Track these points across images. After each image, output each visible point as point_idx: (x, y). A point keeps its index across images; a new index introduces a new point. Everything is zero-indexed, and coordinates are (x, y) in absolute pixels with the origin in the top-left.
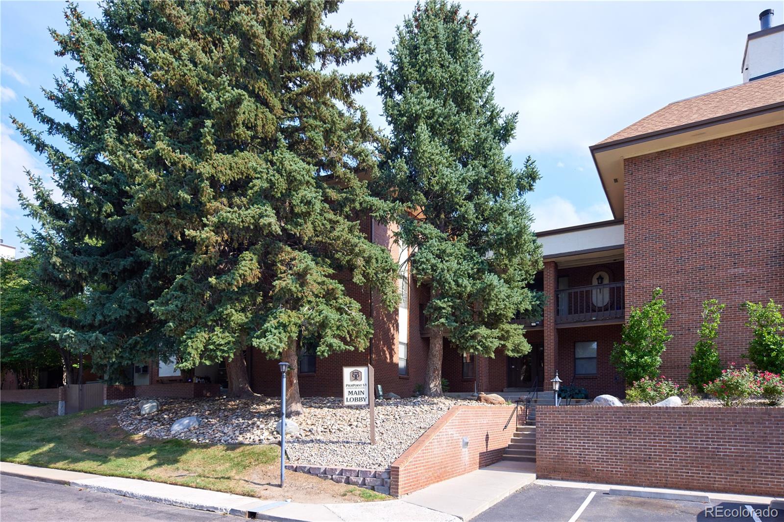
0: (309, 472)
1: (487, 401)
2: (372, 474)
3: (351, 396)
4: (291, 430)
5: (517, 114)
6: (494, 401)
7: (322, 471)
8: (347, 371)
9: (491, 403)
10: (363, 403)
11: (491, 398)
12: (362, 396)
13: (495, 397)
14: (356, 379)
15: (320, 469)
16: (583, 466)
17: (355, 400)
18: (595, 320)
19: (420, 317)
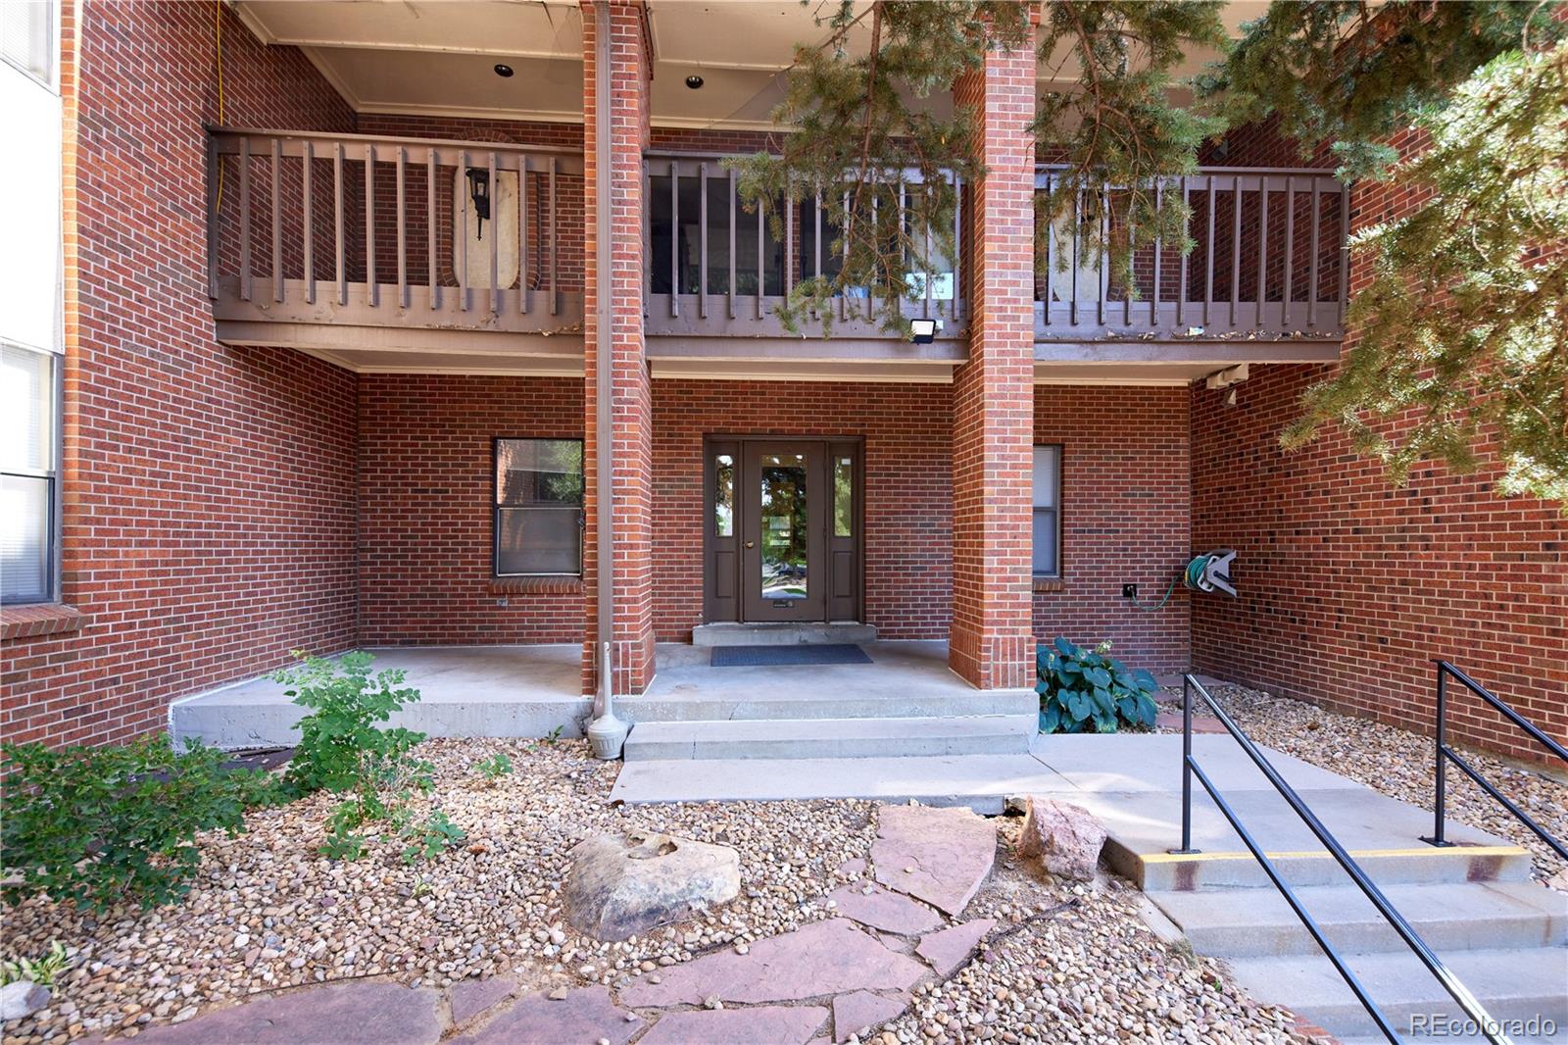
18: (1198, 341)
19: (209, 209)
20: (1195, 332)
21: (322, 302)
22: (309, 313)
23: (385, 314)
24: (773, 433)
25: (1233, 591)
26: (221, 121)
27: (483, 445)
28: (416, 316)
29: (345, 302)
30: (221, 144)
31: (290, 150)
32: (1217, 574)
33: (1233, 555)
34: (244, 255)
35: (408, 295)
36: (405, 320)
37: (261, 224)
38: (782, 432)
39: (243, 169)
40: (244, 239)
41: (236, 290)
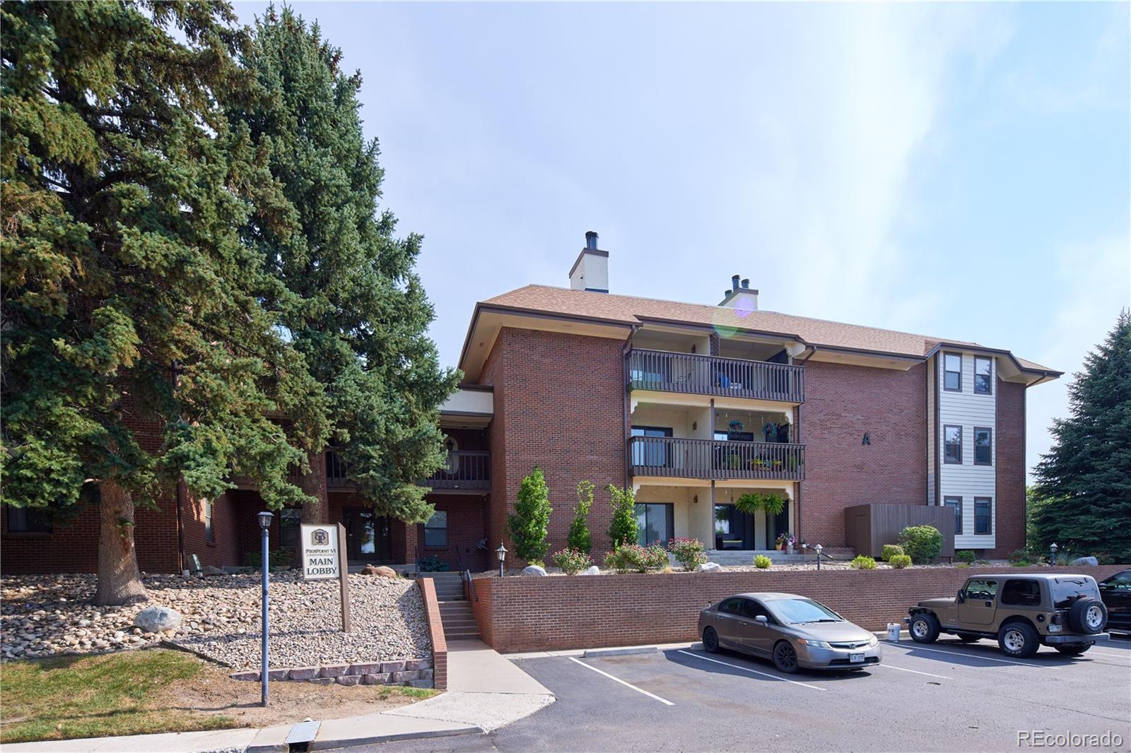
0: (290, 677)
2: (404, 666)
3: (313, 566)
4: (173, 623)
5: (422, 237)
7: (316, 673)
8: (307, 531)
10: (331, 575)
12: (330, 566)
14: (320, 542)
15: (313, 670)
16: (538, 636)
17: (321, 571)
18: (458, 489)
20: (456, 487)
25: (487, 548)
32: (482, 544)
33: (486, 540)
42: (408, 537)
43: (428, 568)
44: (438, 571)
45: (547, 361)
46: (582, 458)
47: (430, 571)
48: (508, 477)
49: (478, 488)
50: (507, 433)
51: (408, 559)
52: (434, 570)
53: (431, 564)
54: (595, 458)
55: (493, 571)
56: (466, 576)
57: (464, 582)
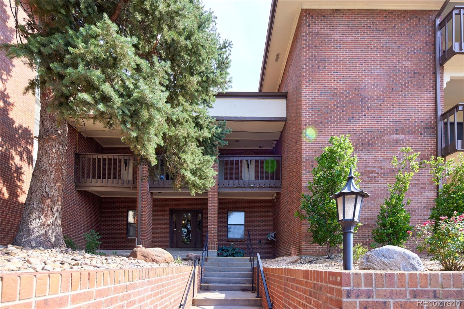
1: (145, 257)
6: (157, 258)
9: (153, 261)
11: (153, 253)
13: (160, 252)
18: (252, 187)
19: (75, 167)
20: (252, 186)
21: (93, 182)
22: (91, 184)
23: (103, 184)
24: (184, 209)
25: (275, 240)
26: (78, 152)
27: (125, 211)
28: (109, 184)
29: (97, 182)
30: (77, 156)
31: (89, 157)
32: (271, 236)
33: (275, 232)
34: (81, 174)
35: (108, 181)
36: (107, 185)
37: (83, 169)
38: (185, 209)
39: (81, 160)
40: (81, 172)
41: (79, 181)
42: (209, 227)
43: (225, 254)
44: (234, 256)
45: (349, 39)
46: (386, 138)
47: (227, 256)
48: (304, 160)
49: (270, 187)
50: (303, 115)
51: (209, 245)
52: (230, 256)
53: (228, 251)
54: (401, 137)
55: (285, 258)
56: (256, 262)
57: (253, 269)
